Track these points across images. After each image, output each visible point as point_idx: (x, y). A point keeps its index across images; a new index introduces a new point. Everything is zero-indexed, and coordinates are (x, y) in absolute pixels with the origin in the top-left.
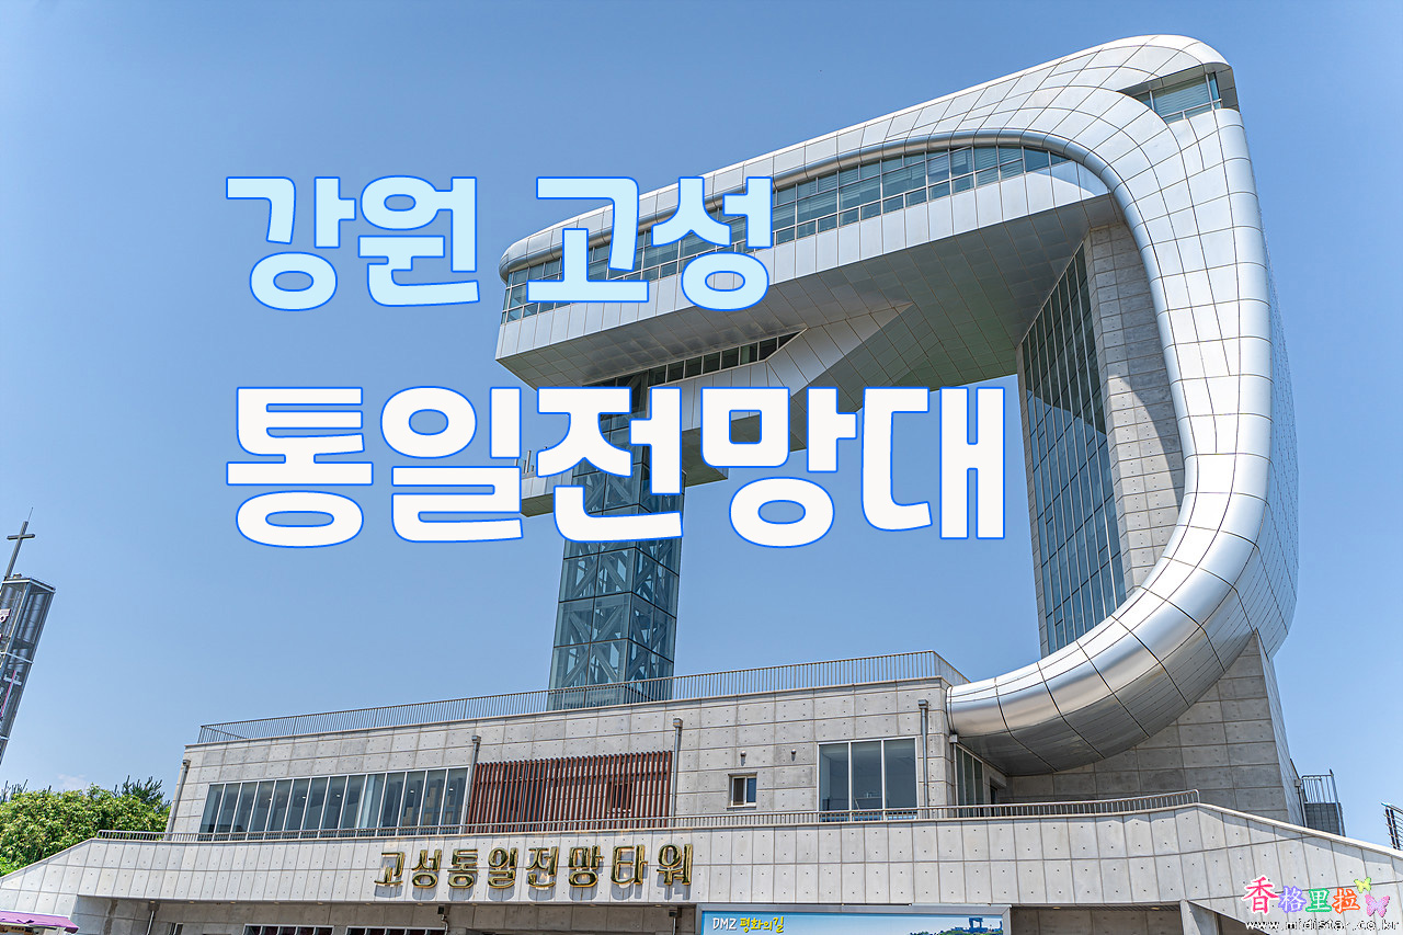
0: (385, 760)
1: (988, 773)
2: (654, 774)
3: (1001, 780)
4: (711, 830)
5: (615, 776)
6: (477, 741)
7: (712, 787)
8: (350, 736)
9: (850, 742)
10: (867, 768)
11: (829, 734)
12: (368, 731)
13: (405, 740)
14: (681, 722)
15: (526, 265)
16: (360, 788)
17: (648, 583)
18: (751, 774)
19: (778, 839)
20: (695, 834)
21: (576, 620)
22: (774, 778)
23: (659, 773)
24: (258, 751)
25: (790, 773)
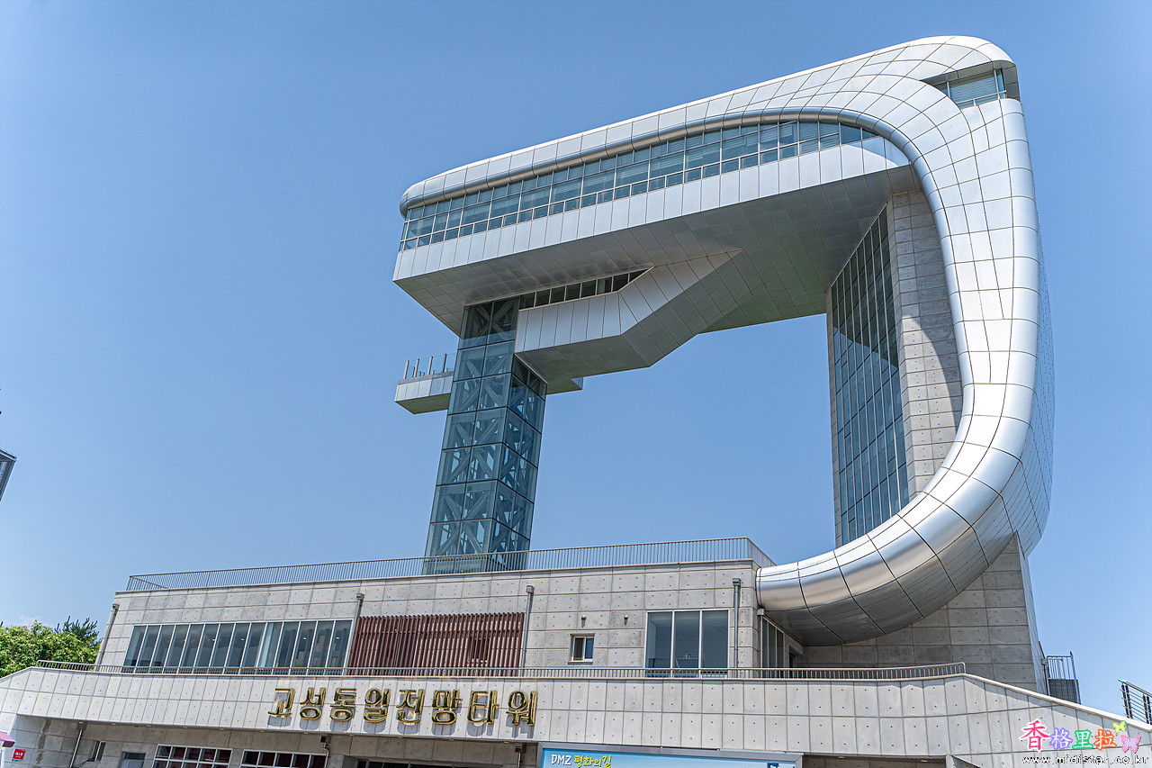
0: (283, 611)
1: (788, 642)
2: (508, 631)
3: (798, 648)
4: (554, 680)
5: (476, 631)
6: (361, 598)
7: (556, 644)
8: (254, 589)
9: (673, 611)
10: (687, 634)
11: (657, 604)
12: (270, 586)
13: (300, 595)
14: (533, 589)
15: (422, 203)
16: (261, 634)
17: (512, 473)
18: (589, 635)
19: (610, 690)
20: (540, 683)
21: (450, 501)
22: (609, 639)
23: (513, 631)
24: (176, 599)
25: (622, 636)
